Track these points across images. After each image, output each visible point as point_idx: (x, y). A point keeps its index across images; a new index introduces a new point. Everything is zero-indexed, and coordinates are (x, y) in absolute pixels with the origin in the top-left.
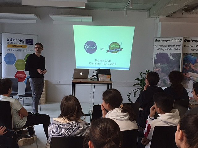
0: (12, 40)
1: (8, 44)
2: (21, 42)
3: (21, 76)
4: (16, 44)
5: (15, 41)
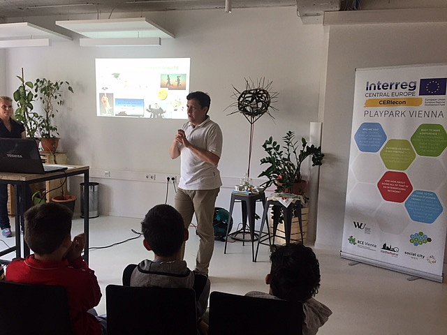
0: (381, 87)
1: (369, 98)
2: (407, 90)
3: (398, 186)
4: (391, 97)
5: (389, 87)
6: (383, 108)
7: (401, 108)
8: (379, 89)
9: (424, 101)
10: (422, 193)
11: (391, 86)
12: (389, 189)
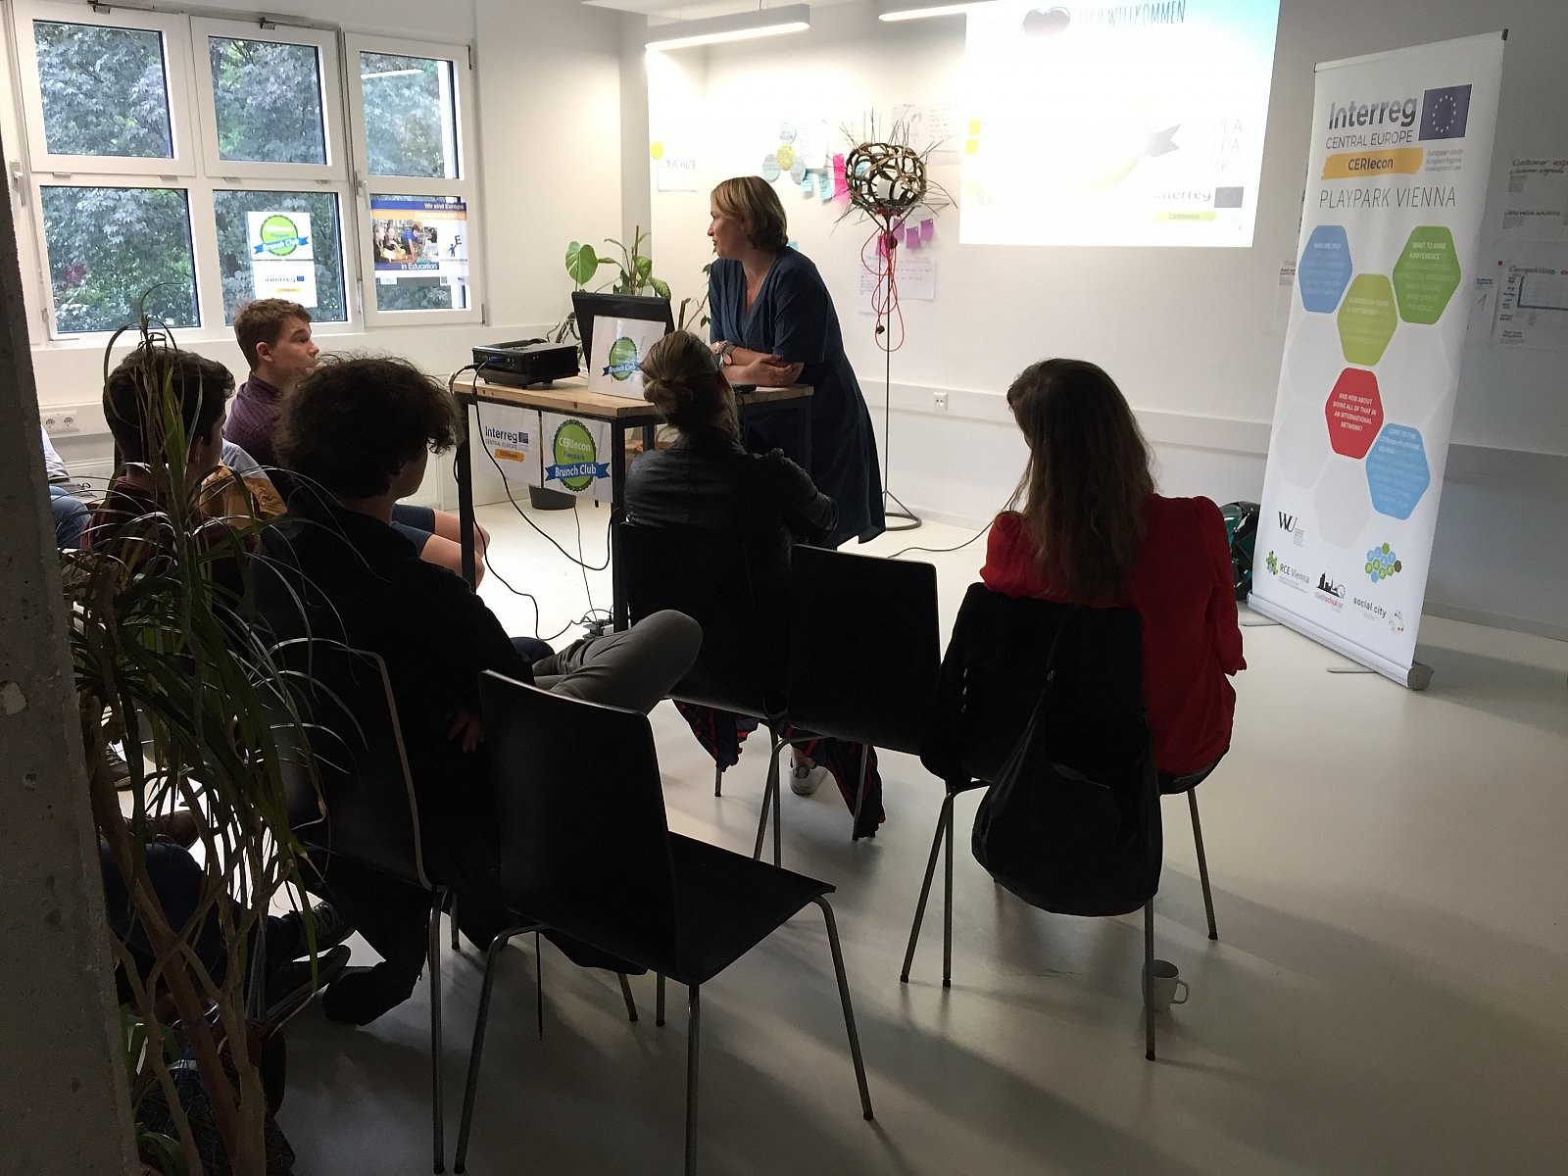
0: (1354, 119)
1: (1333, 152)
3: (1359, 413)
4: (1369, 148)
5: (1368, 119)
6: (1353, 182)
7: (1384, 180)
8: (1352, 124)
9: (1425, 158)
10: (1397, 432)
11: (1373, 111)
12: (1345, 420)
